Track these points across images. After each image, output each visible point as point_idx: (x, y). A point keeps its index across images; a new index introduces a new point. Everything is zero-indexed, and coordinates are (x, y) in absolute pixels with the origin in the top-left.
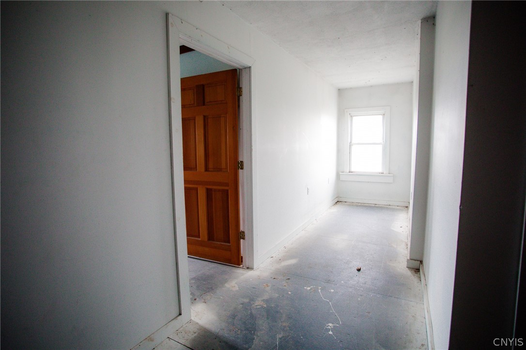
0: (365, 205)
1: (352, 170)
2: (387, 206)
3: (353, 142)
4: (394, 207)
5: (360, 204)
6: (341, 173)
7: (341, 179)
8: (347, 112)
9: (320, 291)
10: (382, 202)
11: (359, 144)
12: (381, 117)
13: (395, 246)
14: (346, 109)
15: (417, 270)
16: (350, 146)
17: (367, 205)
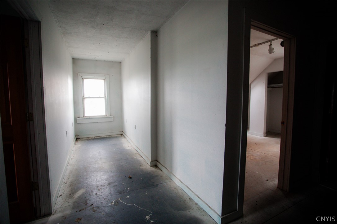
0: (97, 137)
1: (86, 115)
2: (111, 136)
3: (85, 96)
4: (115, 136)
5: (93, 138)
6: (77, 118)
7: (78, 123)
8: (80, 75)
9: (121, 201)
10: (107, 134)
11: (89, 98)
12: (103, 81)
13: (135, 158)
14: (79, 73)
15: (156, 166)
16: (83, 99)
17: (99, 137)
